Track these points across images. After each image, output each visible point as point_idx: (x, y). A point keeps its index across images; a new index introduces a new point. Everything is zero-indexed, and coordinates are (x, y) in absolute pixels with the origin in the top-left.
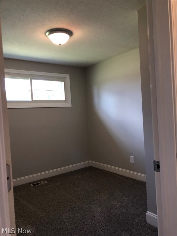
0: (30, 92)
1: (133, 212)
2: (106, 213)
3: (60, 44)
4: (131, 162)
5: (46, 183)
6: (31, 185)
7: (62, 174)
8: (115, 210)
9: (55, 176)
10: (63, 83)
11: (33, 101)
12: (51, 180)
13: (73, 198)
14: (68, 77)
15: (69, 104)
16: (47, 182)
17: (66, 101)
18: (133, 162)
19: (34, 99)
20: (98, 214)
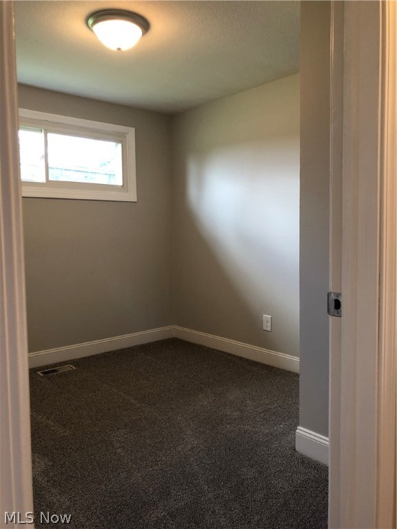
0: (43, 161)
1: (267, 431)
2: (208, 432)
3: (119, 49)
4: (265, 328)
5: (73, 370)
6: (39, 373)
7: (109, 352)
8: (228, 426)
9: (92, 356)
10: (120, 145)
11: (49, 183)
12: (83, 363)
13: (133, 401)
14: (131, 133)
15: (132, 196)
16: (74, 368)
17: (124, 187)
18: (269, 329)
19: (50, 179)
20: (189, 432)
